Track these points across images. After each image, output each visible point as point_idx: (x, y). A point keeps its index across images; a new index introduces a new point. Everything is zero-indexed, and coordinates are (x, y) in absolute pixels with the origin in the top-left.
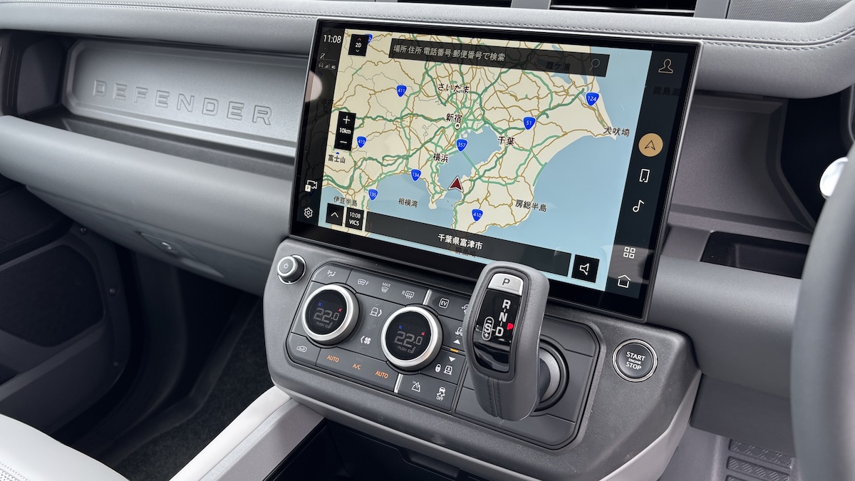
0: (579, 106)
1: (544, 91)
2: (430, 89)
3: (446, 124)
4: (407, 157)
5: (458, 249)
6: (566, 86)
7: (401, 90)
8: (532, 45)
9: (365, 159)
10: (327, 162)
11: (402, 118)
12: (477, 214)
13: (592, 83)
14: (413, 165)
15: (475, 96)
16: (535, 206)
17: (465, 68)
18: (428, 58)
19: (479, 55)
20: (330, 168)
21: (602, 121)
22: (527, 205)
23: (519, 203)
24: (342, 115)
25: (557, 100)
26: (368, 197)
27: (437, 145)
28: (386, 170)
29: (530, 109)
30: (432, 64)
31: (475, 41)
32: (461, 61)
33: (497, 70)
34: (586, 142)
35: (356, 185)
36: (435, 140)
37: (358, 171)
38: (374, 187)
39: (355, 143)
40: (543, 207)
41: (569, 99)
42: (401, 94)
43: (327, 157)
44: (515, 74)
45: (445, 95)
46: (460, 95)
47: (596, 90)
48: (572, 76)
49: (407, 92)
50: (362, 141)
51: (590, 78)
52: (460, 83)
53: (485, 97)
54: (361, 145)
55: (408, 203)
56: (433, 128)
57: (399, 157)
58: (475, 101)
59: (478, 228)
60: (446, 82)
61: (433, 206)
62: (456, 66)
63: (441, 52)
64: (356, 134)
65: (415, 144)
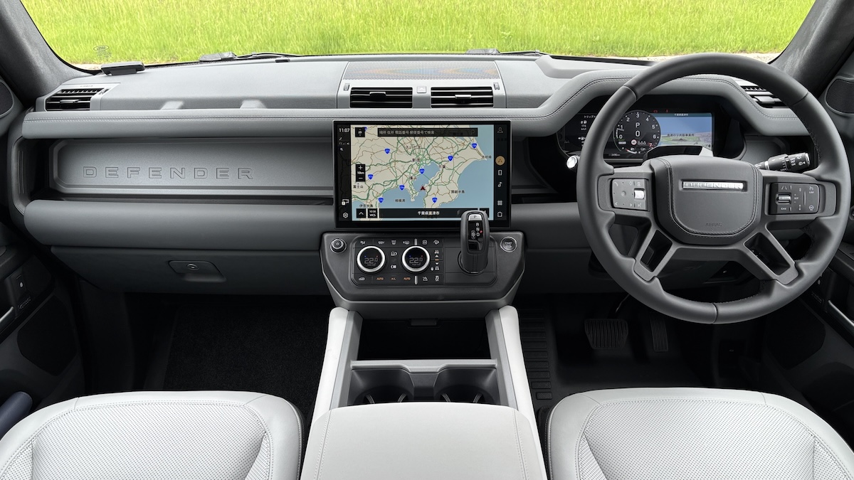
0: (470, 149)
1: (454, 145)
2: (402, 149)
3: (413, 163)
4: (396, 180)
5: (428, 216)
6: (463, 142)
7: (387, 151)
8: (445, 126)
9: (374, 184)
10: (353, 189)
11: (390, 163)
12: (435, 200)
13: (473, 140)
14: (400, 183)
15: (424, 150)
16: (460, 192)
17: (417, 138)
18: (398, 136)
19: (422, 132)
20: (354, 192)
21: (480, 154)
22: (456, 192)
23: (453, 192)
24: (357, 166)
25: (460, 148)
26: (378, 202)
27: (410, 173)
28: (386, 188)
29: (450, 152)
30: (400, 138)
31: (419, 127)
32: (414, 136)
33: (432, 138)
34: (475, 163)
35: (371, 197)
36: (409, 171)
37: (371, 191)
38: (381, 197)
39: (367, 178)
40: (463, 192)
41: (465, 147)
42: (387, 153)
43: (352, 187)
44: (440, 139)
45: (410, 151)
46: (417, 150)
47: (475, 142)
48: (464, 138)
49: (391, 151)
50: (371, 176)
51: (472, 138)
52: (416, 145)
53: (429, 150)
54: (371, 178)
55: (400, 201)
56: (407, 166)
57: (392, 181)
58: (424, 152)
59: (436, 206)
60: (409, 145)
61: (413, 200)
62: (412, 138)
63: (404, 132)
64: (367, 174)
65: (399, 174)
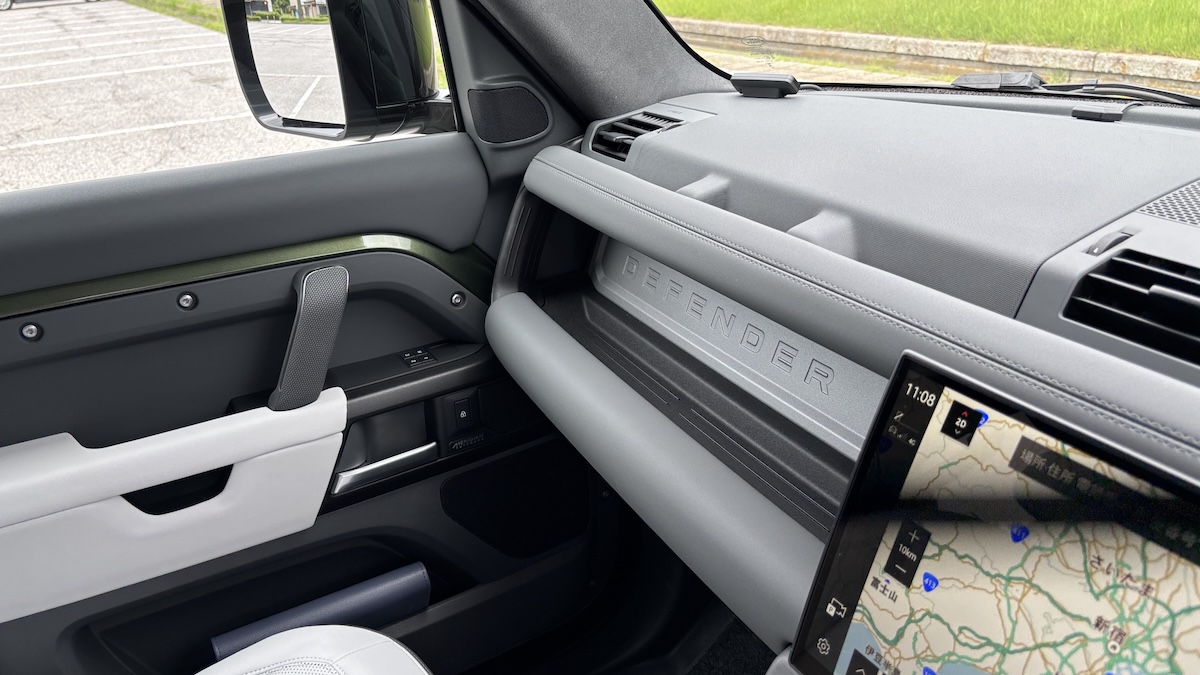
2: (1074, 555)
3: (1091, 632)
4: (1004, 651)
9: (928, 613)
10: (868, 585)
11: (1009, 580)
17: (1154, 550)
20: (869, 596)
24: (907, 527)
27: (1064, 660)
28: (962, 651)
32: (1149, 534)
35: (905, 645)
36: (1065, 649)
37: (914, 627)
38: (934, 667)
39: (918, 580)
43: (870, 580)
45: (1101, 579)
46: (1132, 597)
49: (1030, 541)
50: (931, 583)
52: (1138, 572)
54: (928, 588)
56: (1065, 626)
57: (989, 643)
58: (1160, 621)
60: (1108, 557)
62: (1136, 539)
64: (925, 567)
65: (1024, 637)
